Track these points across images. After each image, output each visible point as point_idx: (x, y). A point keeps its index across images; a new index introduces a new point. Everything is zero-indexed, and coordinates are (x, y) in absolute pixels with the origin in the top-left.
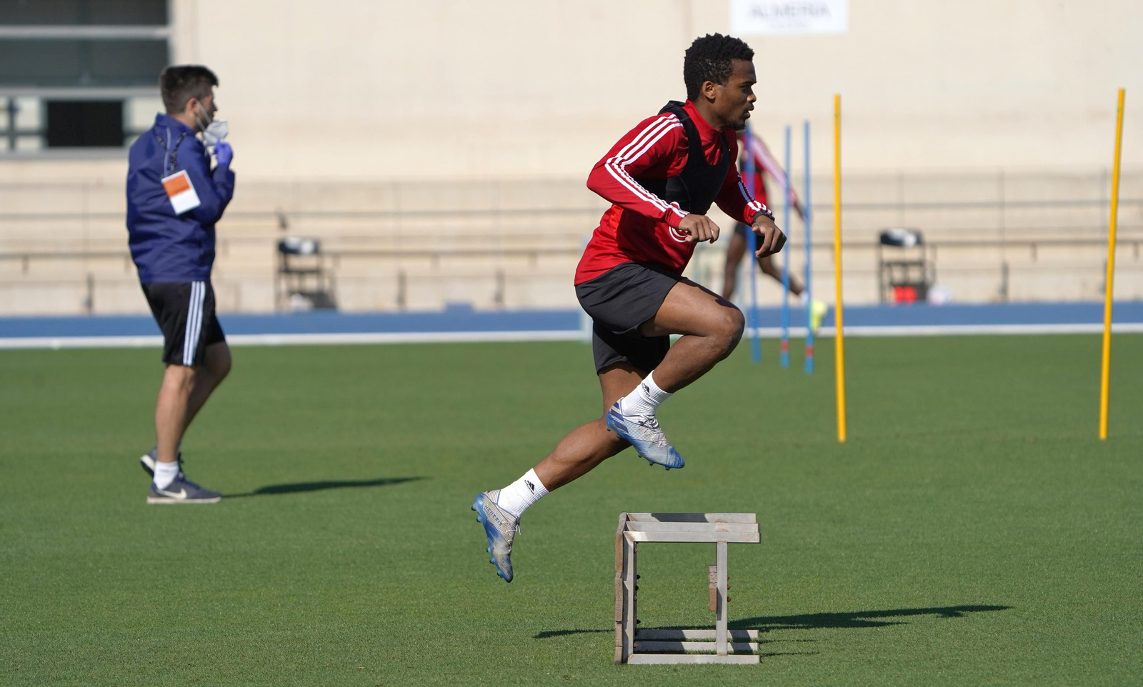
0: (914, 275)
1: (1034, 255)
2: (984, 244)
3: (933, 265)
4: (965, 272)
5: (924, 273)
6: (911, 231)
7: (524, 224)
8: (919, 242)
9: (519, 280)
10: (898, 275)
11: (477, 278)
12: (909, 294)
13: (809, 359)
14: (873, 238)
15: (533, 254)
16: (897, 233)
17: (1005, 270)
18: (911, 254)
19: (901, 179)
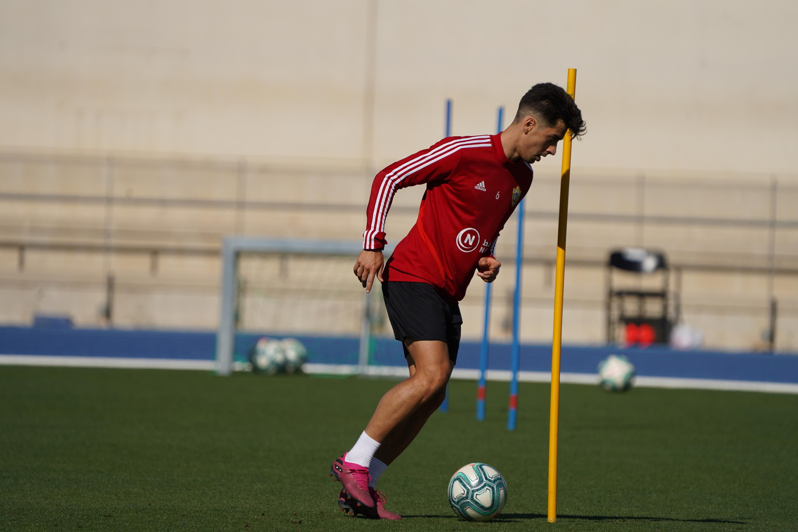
0: (653, 308)
2: (747, 270)
3: (677, 297)
4: (721, 310)
5: (665, 308)
6: (650, 252)
7: (147, 216)
8: (662, 264)
9: (134, 289)
10: (631, 307)
11: (79, 284)
12: (645, 333)
13: (512, 411)
14: (603, 255)
16: (633, 254)
17: (773, 309)
18: (651, 282)
19: (641, 183)
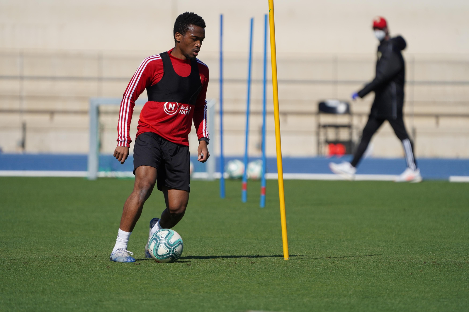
0: (344, 135)
1: (437, 123)
5: (351, 134)
8: (349, 110)
10: (331, 135)
12: (339, 149)
13: (262, 196)
15: (52, 113)
16: (331, 103)
17: (414, 133)
18: (342, 119)
